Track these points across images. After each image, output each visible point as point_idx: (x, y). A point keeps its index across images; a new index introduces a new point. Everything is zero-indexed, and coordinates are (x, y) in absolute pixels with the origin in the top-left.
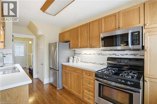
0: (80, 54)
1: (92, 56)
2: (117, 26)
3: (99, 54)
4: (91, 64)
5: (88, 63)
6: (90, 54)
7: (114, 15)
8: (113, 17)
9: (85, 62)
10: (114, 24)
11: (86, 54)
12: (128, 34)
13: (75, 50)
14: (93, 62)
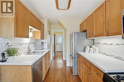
0: (99, 44)
1: (114, 47)
4: (112, 58)
5: (108, 55)
9: (105, 54)
11: (105, 44)
13: (94, 39)
14: (116, 56)
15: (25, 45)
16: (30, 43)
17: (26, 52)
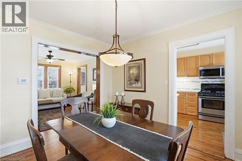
2: (211, 63)
3: (192, 82)
6: (183, 82)
7: (209, 55)
8: (208, 57)
10: (208, 61)
12: (219, 69)
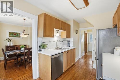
15: (54, 42)
16: (58, 41)
17: (54, 48)
